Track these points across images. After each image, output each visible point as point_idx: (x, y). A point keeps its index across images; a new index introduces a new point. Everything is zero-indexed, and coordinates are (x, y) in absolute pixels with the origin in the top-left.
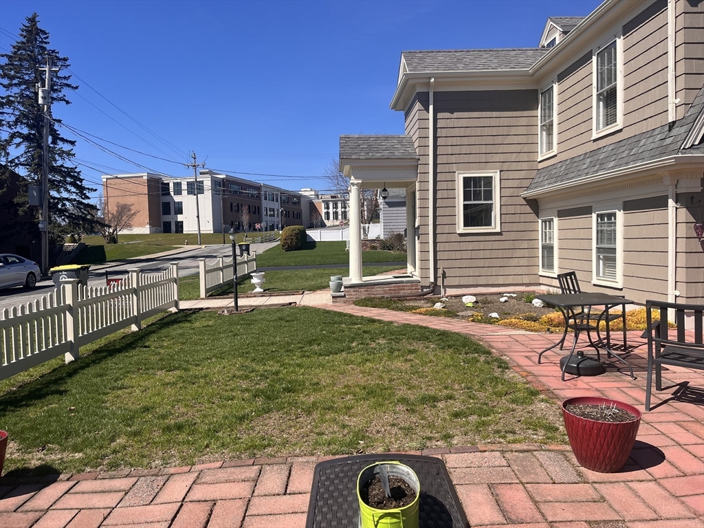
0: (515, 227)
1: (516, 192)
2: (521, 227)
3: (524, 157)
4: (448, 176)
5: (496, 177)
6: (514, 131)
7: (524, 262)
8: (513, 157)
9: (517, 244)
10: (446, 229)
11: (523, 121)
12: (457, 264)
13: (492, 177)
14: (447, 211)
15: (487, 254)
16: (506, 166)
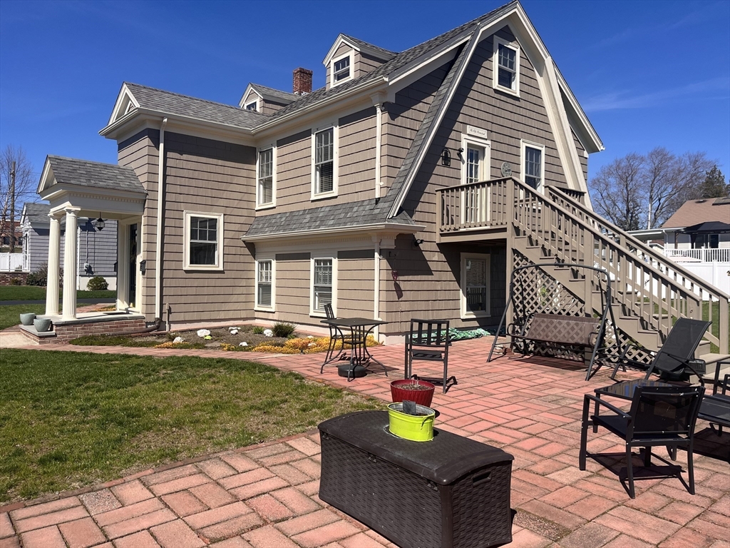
0: (235, 266)
1: (237, 235)
2: (241, 266)
3: (244, 205)
4: (176, 215)
5: (221, 220)
6: (236, 180)
7: (242, 298)
8: (235, 204)
9: (237, 282)
10: (173, 265)
11: (244, 173)
12: (183, 299)
13: (216, 219)
14: (174, 248)
15: (211, 290)
16: (229, 211)
